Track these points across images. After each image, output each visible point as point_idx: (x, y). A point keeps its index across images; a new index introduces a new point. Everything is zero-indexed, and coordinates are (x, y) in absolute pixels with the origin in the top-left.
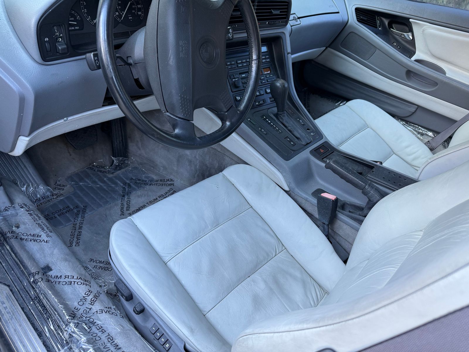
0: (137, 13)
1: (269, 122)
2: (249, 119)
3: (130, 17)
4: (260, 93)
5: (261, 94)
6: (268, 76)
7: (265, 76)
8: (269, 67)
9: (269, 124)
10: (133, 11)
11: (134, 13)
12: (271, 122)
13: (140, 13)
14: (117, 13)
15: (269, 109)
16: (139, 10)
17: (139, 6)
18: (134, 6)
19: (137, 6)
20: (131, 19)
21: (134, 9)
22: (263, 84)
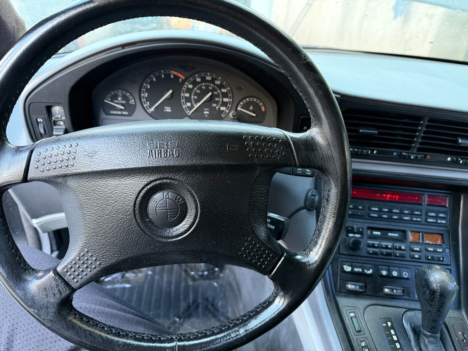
0: (219, 108)
1: (395, 338)
2: (352, 315)
3: (206, 111)
4: (400, 273)
5: (402, 277)
6: (430, 249)
7: (424, 246)
8: (442, 235)
9: (393, 342)
10: (214, 105)
11: (215, 107)
12: (398, 341)
13: (223, 108)
14: (189, 104)
15: (410, 310)
16: (224, 104)
17: (226, 100)
18: (217, 99)
19: (222, 100)
20: (207, 114)
21: (217, 102)
22: (413, 260)
